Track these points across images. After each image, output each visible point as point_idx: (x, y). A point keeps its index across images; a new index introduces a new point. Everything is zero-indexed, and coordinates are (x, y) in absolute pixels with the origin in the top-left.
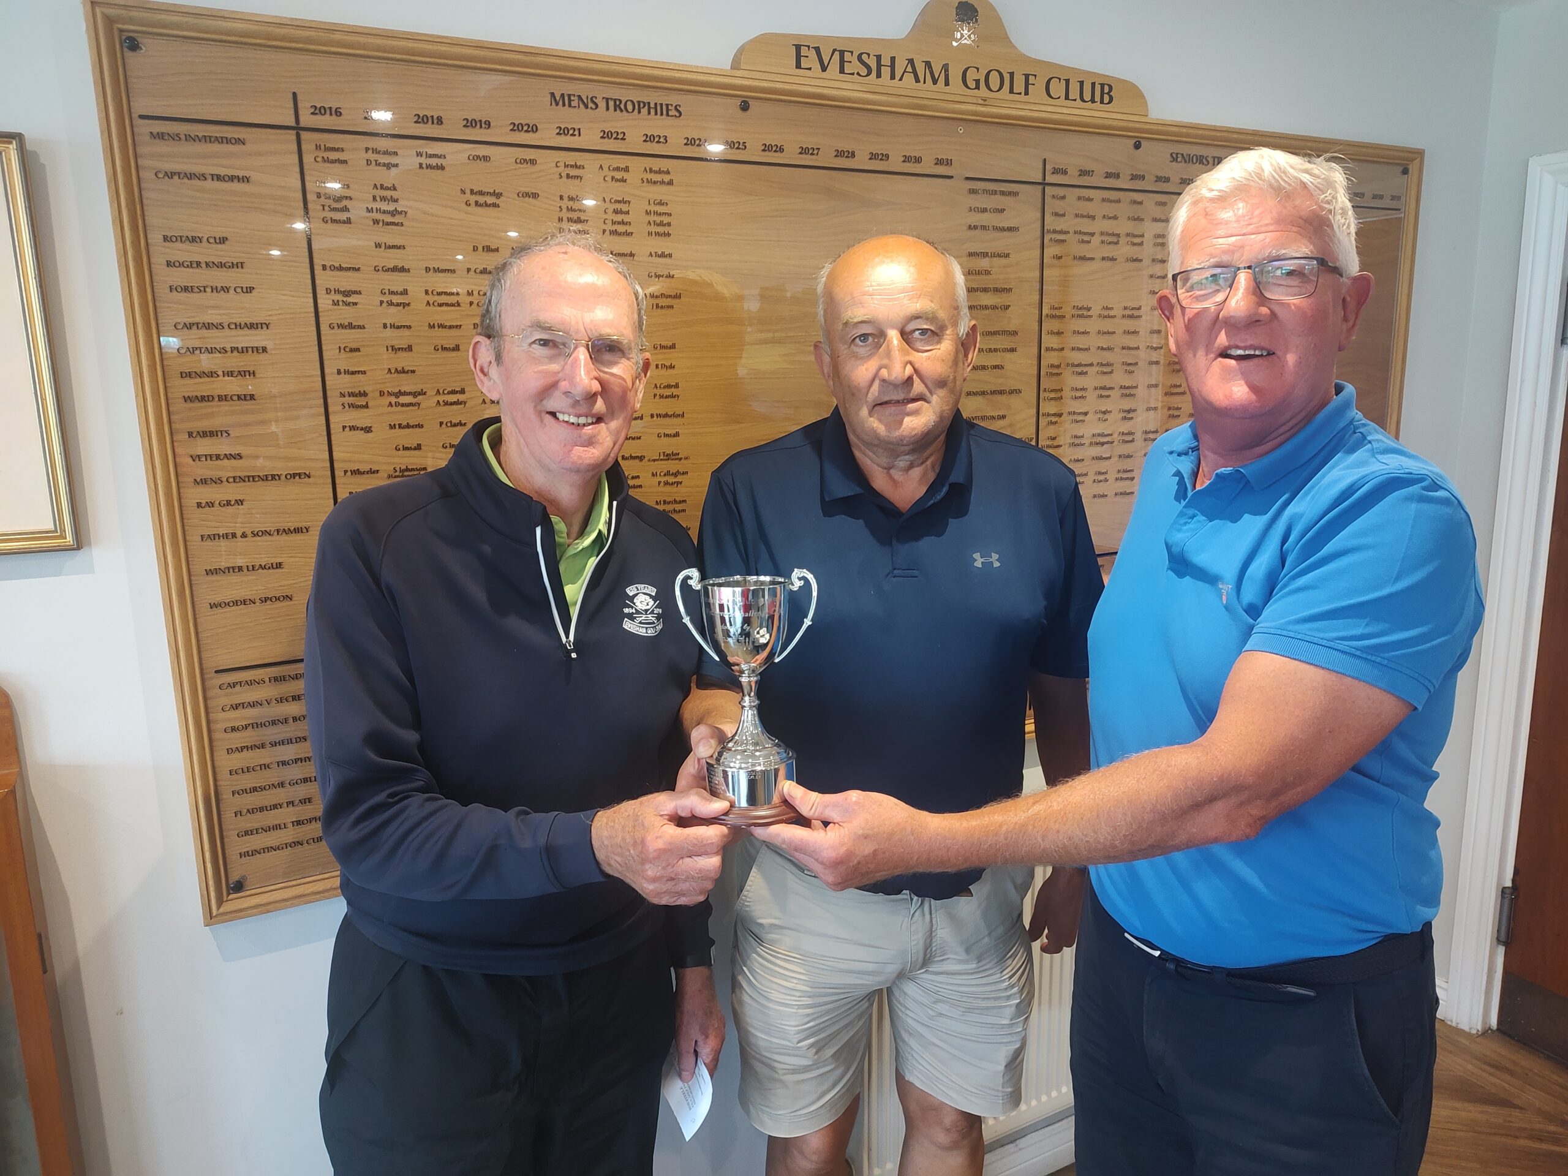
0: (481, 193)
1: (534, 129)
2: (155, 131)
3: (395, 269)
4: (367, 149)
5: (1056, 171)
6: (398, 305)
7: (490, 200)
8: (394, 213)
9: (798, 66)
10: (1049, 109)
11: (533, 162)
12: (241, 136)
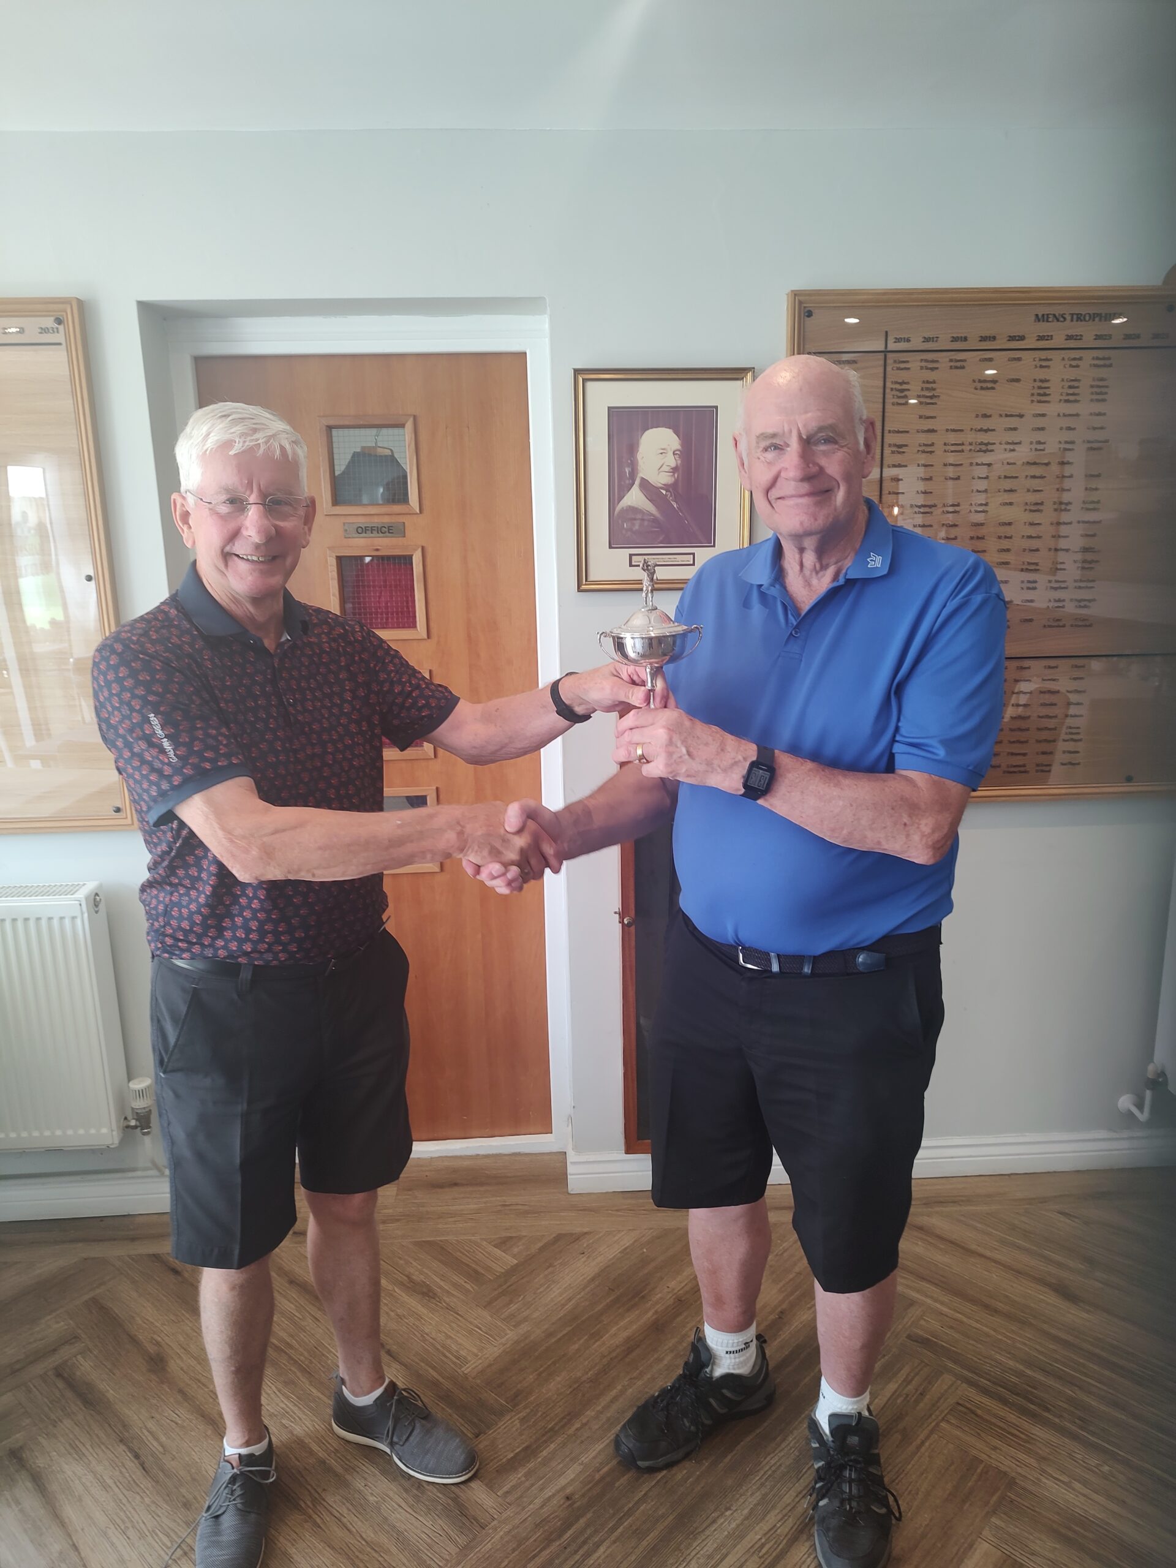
0: (985, 381)
1: (1022, 338)
3: (929, 431)
4: (922, 360)
6: (928, 452)
7: (990, 385)
8: (931, 397)
11: (1019, 359)
12: (855, 359)
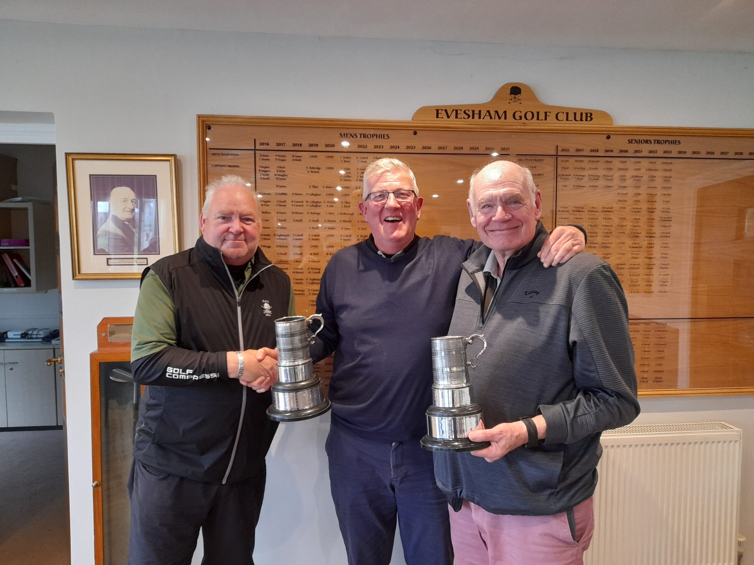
0: (313, 168)
1: (332, 146)
2: (213, 153)
3: (283, 194)
4: (276, 155)
5: (563, 150)
6: (282, 206)
7: (316, 170)
8: (283, 176)
9: (437, 117)
10: (557, 125)
11: (332, 157)
12: (237, 153)
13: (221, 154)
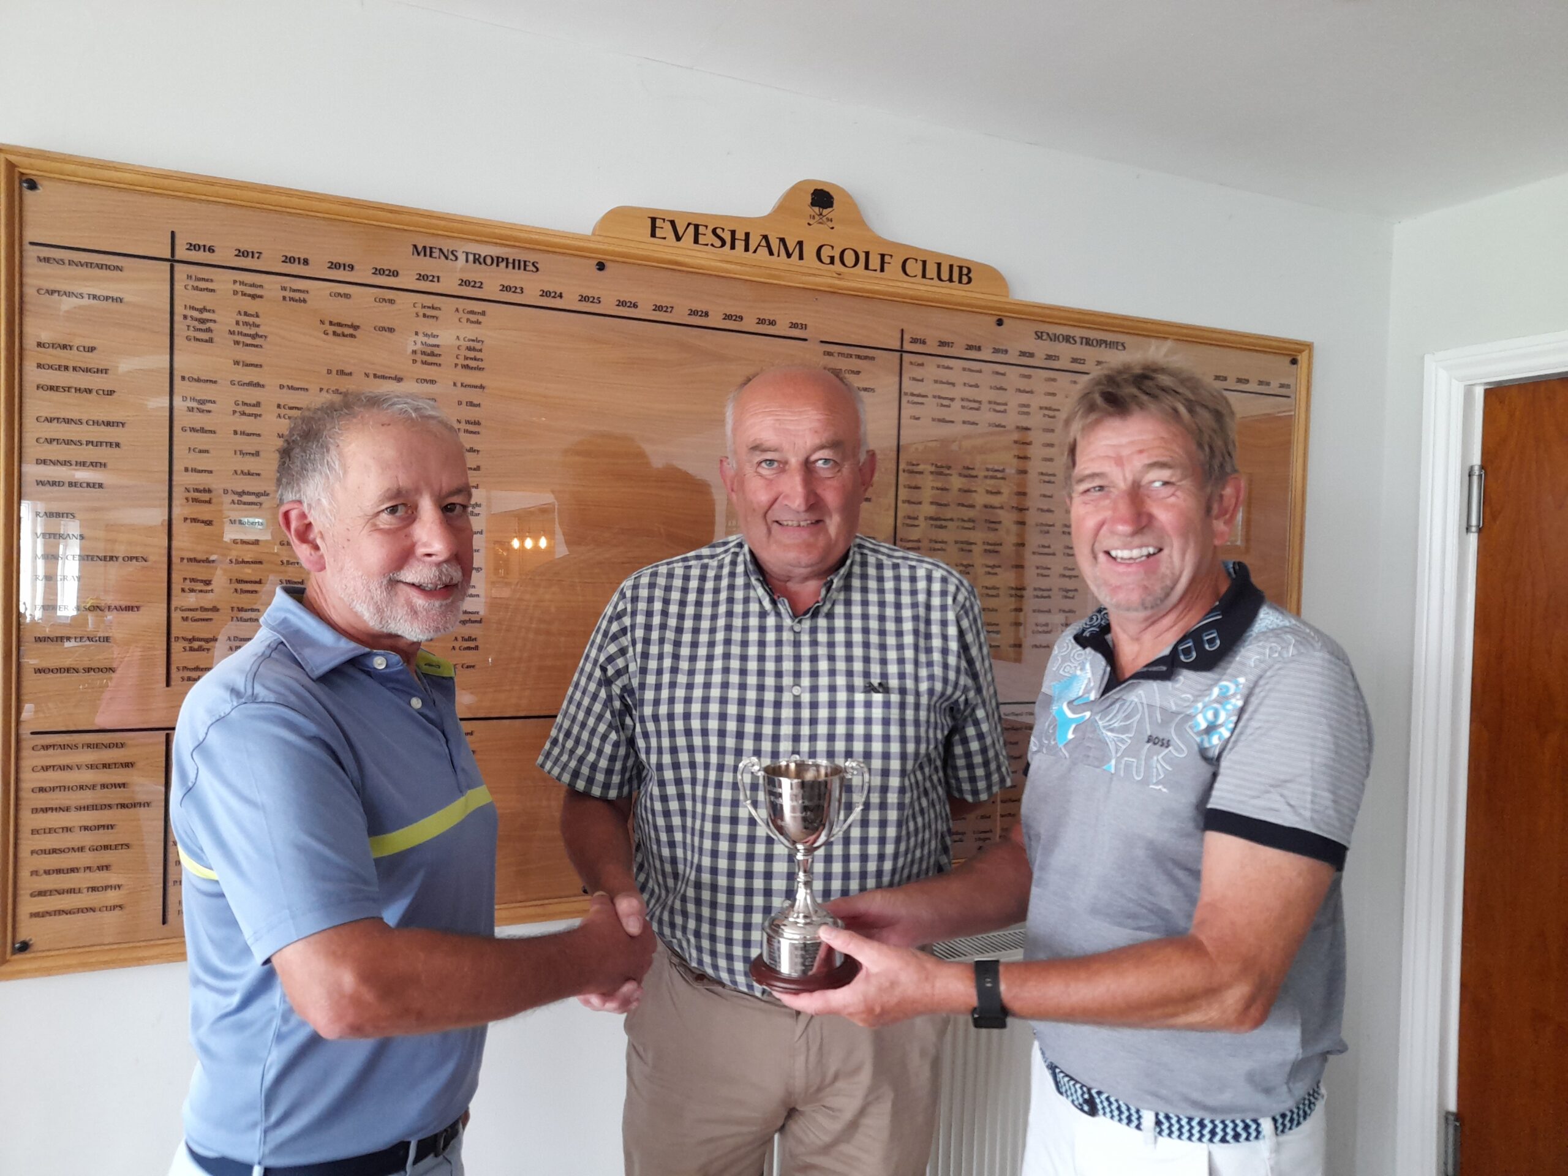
0: (339, 325)
1: (395, 274)
2: (42, 255)
3: (250, 384)
4: (235, 282)
5: (914, 341)
6: (250, 415)
7: (348, 331)
8: (255, 336)
9: (653, 235)
10: (905, 285)
11: (392, 301)
12: (120, 265)
13: (67, 262)
